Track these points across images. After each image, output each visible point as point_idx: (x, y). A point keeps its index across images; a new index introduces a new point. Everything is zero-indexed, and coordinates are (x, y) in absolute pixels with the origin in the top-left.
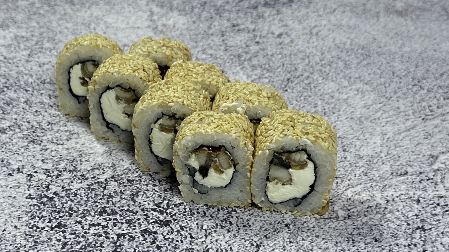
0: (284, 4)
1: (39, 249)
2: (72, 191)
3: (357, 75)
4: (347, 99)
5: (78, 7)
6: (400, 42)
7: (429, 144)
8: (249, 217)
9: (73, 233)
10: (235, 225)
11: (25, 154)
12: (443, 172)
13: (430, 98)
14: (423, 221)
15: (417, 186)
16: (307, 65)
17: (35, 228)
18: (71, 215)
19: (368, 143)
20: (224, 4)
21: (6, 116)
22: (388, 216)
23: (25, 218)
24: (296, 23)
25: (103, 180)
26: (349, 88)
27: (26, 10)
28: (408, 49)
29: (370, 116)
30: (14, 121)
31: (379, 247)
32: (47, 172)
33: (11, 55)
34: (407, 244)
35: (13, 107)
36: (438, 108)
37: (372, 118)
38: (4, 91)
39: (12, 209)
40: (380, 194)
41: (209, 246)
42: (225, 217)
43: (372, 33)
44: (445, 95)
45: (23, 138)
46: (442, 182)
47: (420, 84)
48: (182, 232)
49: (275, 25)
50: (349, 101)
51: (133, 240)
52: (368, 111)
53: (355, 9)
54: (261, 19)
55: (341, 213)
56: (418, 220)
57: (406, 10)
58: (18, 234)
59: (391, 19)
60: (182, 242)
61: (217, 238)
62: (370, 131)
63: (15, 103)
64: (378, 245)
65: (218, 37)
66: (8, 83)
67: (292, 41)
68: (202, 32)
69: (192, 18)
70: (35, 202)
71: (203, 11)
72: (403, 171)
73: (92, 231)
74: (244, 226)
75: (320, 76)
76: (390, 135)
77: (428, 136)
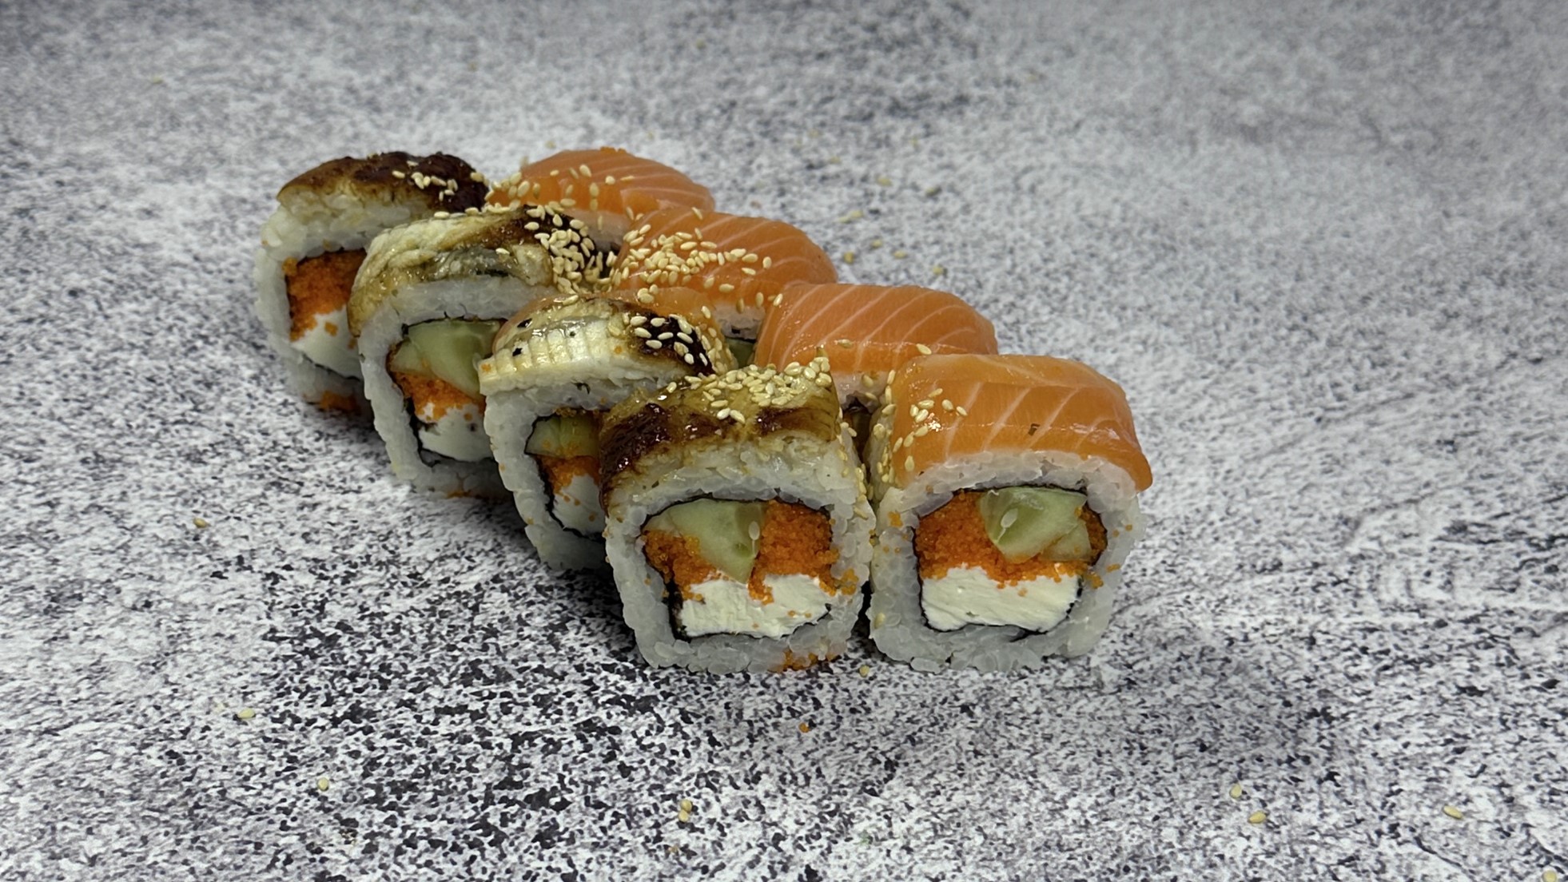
0: (943, 107)
1: (301, 778)
2: (387, 619)
3: (1141, 301)
4: (1117, 365)
5: (391, 115)
6: (1253, 214)
7: (1334, 487)
8: (864, 686)
9: (394, 732)
10: (827, 709)
11: (256, 519)
12: (1375, 563)
13: (1336, 362)
14: (1324, 694)
15: (1307, 600)
16: (1010, 273)
17: (288, 722)
18: (385, 685)
19: (1175, 484)
20: (782, 108)
21: (204, 417)
22: (1233, 680)
23: (262, 694)
24: (976, 160)
25: (470, 587)
26: (1120, 337)
27: (251, 126)
28: (1275, 231)
29: (1179, 412)
30: (225, 429)
31: (1211, 765)
32: (318, 567)
33: (212, 252)
34: (1284, 758)
35: (223, 391)
36: (1357, 389)
37: (1184, 417)
38: (195, 348)
39: (227, 670)
40: (1210, 623)
41: (761, 767)
42: (801, 686)
43: (1179, 186)
44: (1375, 356)
45: (251, 476)
46: (1372, 589)
47: (1308, 325)
48: (687, 729)
49: (920, 164)
50: (1122, 370)
51: (555, 752)
52: (1171, 397)
53: (1131, 122)
54: (884, 149)
55: (1110, 675)
56: (1313, 692)
57: (1268, 125)
58: (243, 738)
59: (1229, 152)
60: (687, 754)
61: (782, 743)
62: (1181, 451)
63: (225, 381)
64: (1208, 760)
65: (769, 198)
66: (207, 325)
67: (966, 209)
68: (727, 184)
69: (699, 144)
70: (286, 648)
71: (726, 127)
72: (1269, 559)
73: (444, 727)
74: (853, 711)
75: (1045, 303)
76: (1232, 462)
77: (1333, 464)
